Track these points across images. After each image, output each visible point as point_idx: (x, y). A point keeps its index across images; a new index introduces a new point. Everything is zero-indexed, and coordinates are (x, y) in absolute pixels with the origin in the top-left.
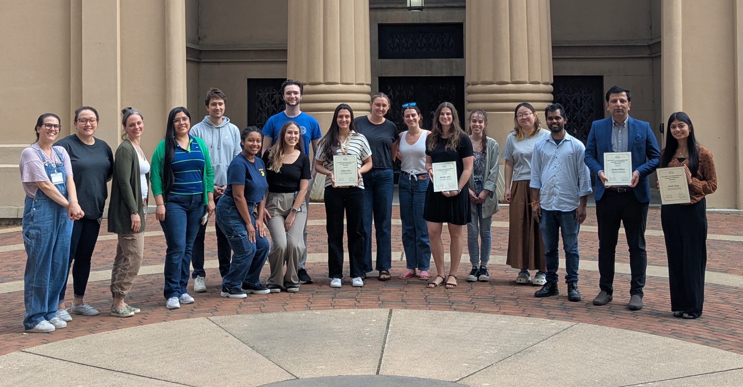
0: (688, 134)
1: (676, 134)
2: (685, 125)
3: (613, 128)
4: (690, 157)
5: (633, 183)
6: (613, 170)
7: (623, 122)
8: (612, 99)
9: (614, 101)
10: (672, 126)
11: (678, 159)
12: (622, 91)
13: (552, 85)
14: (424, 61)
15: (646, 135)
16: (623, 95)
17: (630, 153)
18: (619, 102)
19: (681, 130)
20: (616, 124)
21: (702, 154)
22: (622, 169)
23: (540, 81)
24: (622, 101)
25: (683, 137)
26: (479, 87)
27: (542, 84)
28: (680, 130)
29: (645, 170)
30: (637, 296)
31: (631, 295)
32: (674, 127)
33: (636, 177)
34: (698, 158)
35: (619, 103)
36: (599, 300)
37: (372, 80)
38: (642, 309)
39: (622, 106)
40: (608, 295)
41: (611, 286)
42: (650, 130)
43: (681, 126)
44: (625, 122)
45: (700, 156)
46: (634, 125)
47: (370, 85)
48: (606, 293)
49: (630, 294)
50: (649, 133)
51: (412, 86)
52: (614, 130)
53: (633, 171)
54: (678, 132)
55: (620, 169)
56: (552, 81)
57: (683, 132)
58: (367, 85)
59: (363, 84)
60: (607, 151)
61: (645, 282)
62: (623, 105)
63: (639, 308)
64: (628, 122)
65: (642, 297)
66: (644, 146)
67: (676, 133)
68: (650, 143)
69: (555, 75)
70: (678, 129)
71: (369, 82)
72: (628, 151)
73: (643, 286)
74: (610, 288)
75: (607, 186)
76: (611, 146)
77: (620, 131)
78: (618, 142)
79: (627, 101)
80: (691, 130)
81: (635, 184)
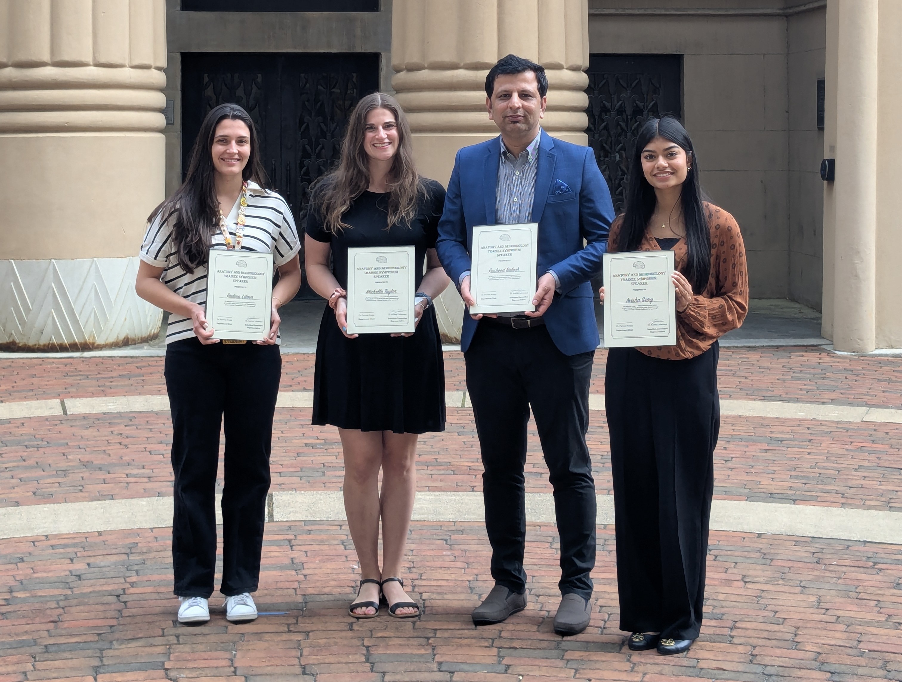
0: (684, 174)
1: (655, 175)
2: (680, 153)
3: (501, 166)
4: (688, 235)
5: (538, 307)
6: (491, 271)
7: (524, 148)
8: (500, 90)
9: (505, 95)
10: (646, 154)
11: (658, 241)
12: (524, 70)
13: (586, 72)
14: (288, 17)
15: (580, 180)
16: (526, 81)
17: (534, 227)
18: (515, 96)
19: (670, 166)
20: (508, 155)
21: (718, 227)
22: (513, 270)
23: (563, 63)
24: (524, 95)
25: (673, 181)
26: (425, 75)
27: (567, 69)
28: (667, 165)
29: (572, 269)
30: (576, 598)
31: (563, 594)
32: (653, 157)
33: (546, 292)
34: (708, 234)
35: (516, 100)
36: (489, 612)
37: (170, 59)
38: (589, 629)
39: (523, 107)
40: (513, 596)
41: (520, 570)
42: (594, 168)
43: (670, 155)
44: (530, 149)
45: (712, 230)
46: (553, 156)
47: (165, 70)
48: (506, 590)
49: (560, 592)
50: (588, 176)
51: (259, 75)
52: (504, 170)
53: (541, 272)
54: (662, 170)
55: (509, 270)
56: (586, 63)
57: (674, 171)
58: (159, 69)
59: (146, 67)
60: (483, 222)
61: (593, 558)
62: (526, 103)
63: (581, 626)
64: (539, 149)
65: (587, 597)
66: (574, 211)
67: (656, 171)
68: (591, 201)
69: (592, 53)
70: (662, 162)
71: (163, 62)
72: (532, 221)
73: (589, 570)
74: (517, 574)
75: (476, 315)
76: (495, 211)
77: (517, 173)
78: (511, 202)
79: (538, 95)
80: (692, 165)
81: (543, 309)
